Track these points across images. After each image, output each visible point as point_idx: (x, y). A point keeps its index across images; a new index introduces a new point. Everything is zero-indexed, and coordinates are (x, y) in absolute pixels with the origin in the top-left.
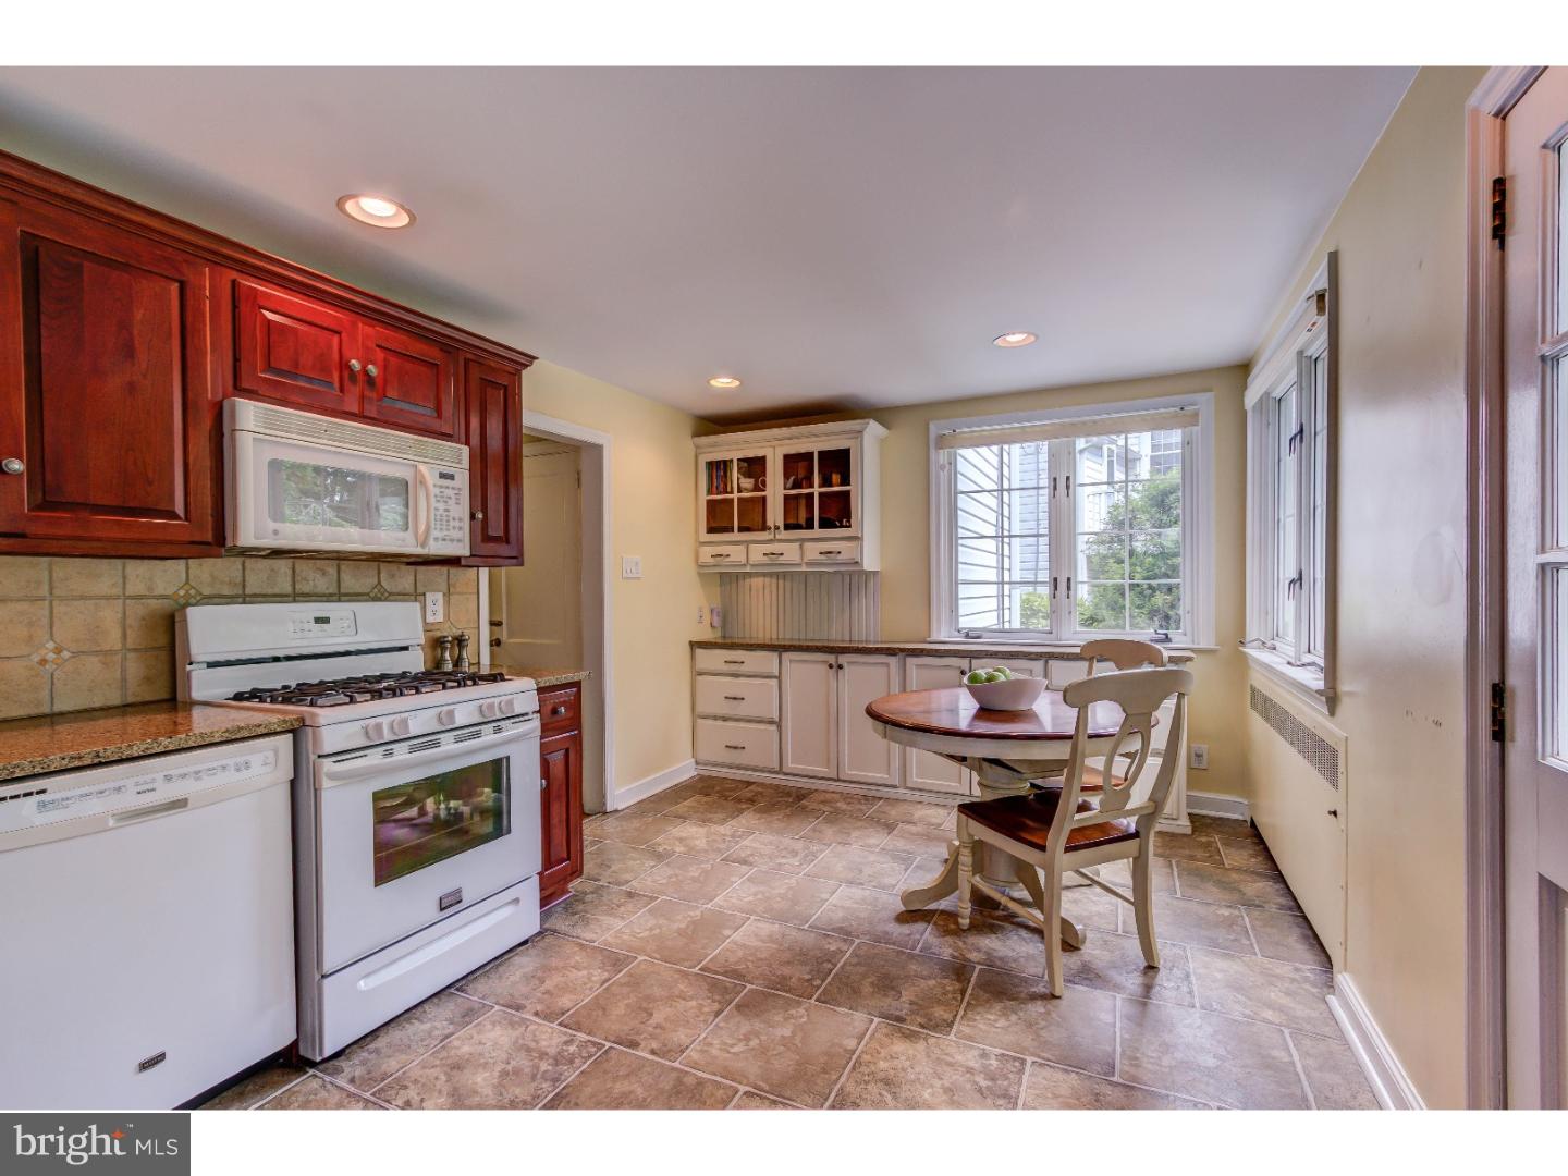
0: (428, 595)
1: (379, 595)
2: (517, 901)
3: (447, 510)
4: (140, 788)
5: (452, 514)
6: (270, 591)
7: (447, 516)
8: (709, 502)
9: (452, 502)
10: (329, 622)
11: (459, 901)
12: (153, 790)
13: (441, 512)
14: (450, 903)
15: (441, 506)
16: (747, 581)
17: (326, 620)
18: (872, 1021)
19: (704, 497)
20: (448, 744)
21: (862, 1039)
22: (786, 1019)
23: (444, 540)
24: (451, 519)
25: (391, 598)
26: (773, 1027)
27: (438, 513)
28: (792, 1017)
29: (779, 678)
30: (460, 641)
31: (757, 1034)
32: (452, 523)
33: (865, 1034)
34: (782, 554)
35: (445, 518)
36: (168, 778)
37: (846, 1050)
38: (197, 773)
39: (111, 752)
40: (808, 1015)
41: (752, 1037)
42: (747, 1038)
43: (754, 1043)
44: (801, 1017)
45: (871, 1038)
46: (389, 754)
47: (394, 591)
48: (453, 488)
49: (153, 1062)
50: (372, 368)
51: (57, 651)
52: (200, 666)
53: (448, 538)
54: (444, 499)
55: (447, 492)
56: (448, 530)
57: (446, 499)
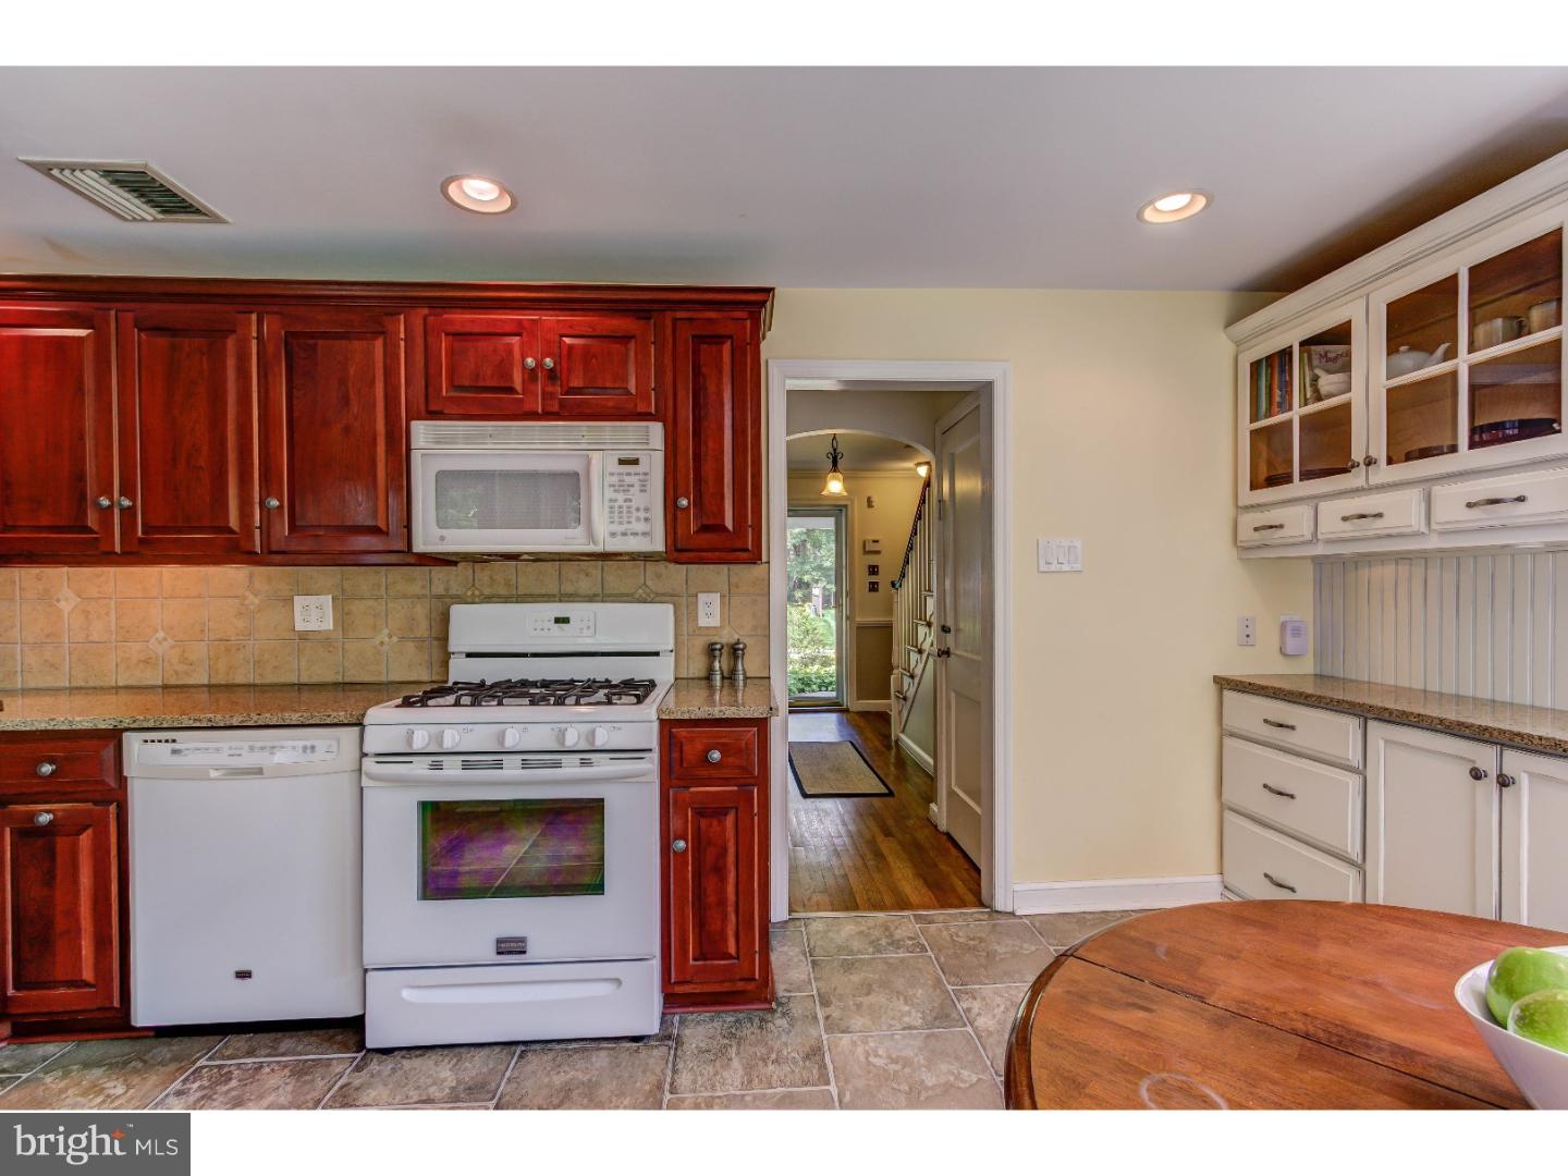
0: (700, 595)
1: (644, 596)
2: (618, 982)
3: (628, 500)
4: (231, 752)
5: (634, 504)
6: (537, 592)
7: (628, 507)
8: (1254, 433)
9: (635, 490)
10: (569, 622)
11: (524, 952)
12: (239, 755)
13: (620, 502)
14: (511, 948)
15: (621, 497)
16: (1364, 573)
17: (565, 620)
19: (1246, 426)
20: (512, 769)
23: (625, 534)
24: (633, 510)
25: (657, 599)
27: (616, 505)
29: (1361, 772)
30: (735, 651)
32: (635, 514)
34: (1380, 515)
35: (625, 510)
36: (252, 749)
38: (273, 748)
39: (219, 719)
46: (437, 766)
47: (663, 591)
48: (639, 475)
49: (244, 975)
50: (549, 362)
51: (390, 636)
52: (459, 656)
53: (629, 532)
54: (622, 487)
55: (628, 480)
56: (629, 522)
57: (626, 488)
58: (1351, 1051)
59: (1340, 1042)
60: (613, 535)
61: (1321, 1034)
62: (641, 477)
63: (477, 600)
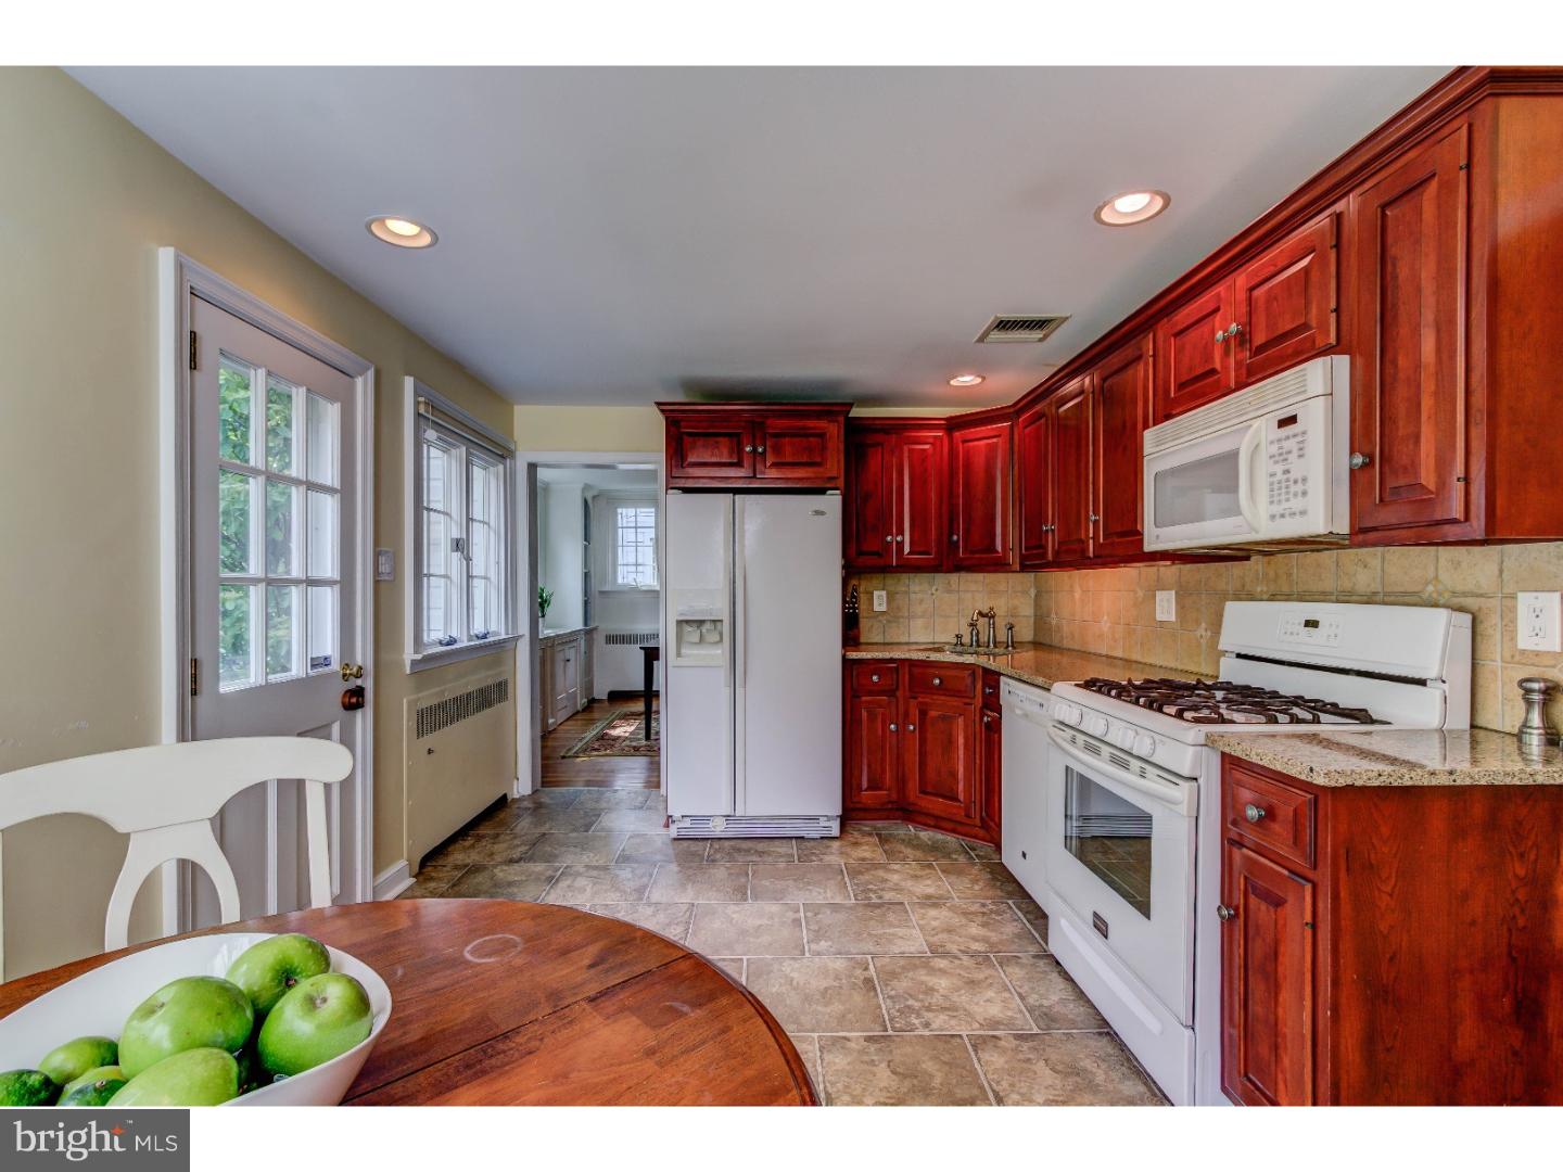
3: (1287, 472)
5: (1293, 476)
7: (1288, 480)
9: (1293, 457)
10: (1316, 626)
11: (1106, 937)
13: (1280, 476)
14: (1099, 926)
15: (1279, 469)
17: (1314, 624)
20: (1104, 759)
23: (1282, 516)
27: (1275, 479)
32: (1293, 489)
35: (1284, 485)
48: (1295, 436)
49: (1024, 855)
50: (1233, 327)
51: (1206, 630)
52: (1230, 655)
53: (1287, 512)
54: (1283, 456)
55: (1287, 445)
56: (1288, 500)
57: (1285, 456)
58: (472, 1051)
59: (485, 1052)
60: (1273, 517)
61: (501, 1046)
62: (1299, 439)
63: (1265, 597)
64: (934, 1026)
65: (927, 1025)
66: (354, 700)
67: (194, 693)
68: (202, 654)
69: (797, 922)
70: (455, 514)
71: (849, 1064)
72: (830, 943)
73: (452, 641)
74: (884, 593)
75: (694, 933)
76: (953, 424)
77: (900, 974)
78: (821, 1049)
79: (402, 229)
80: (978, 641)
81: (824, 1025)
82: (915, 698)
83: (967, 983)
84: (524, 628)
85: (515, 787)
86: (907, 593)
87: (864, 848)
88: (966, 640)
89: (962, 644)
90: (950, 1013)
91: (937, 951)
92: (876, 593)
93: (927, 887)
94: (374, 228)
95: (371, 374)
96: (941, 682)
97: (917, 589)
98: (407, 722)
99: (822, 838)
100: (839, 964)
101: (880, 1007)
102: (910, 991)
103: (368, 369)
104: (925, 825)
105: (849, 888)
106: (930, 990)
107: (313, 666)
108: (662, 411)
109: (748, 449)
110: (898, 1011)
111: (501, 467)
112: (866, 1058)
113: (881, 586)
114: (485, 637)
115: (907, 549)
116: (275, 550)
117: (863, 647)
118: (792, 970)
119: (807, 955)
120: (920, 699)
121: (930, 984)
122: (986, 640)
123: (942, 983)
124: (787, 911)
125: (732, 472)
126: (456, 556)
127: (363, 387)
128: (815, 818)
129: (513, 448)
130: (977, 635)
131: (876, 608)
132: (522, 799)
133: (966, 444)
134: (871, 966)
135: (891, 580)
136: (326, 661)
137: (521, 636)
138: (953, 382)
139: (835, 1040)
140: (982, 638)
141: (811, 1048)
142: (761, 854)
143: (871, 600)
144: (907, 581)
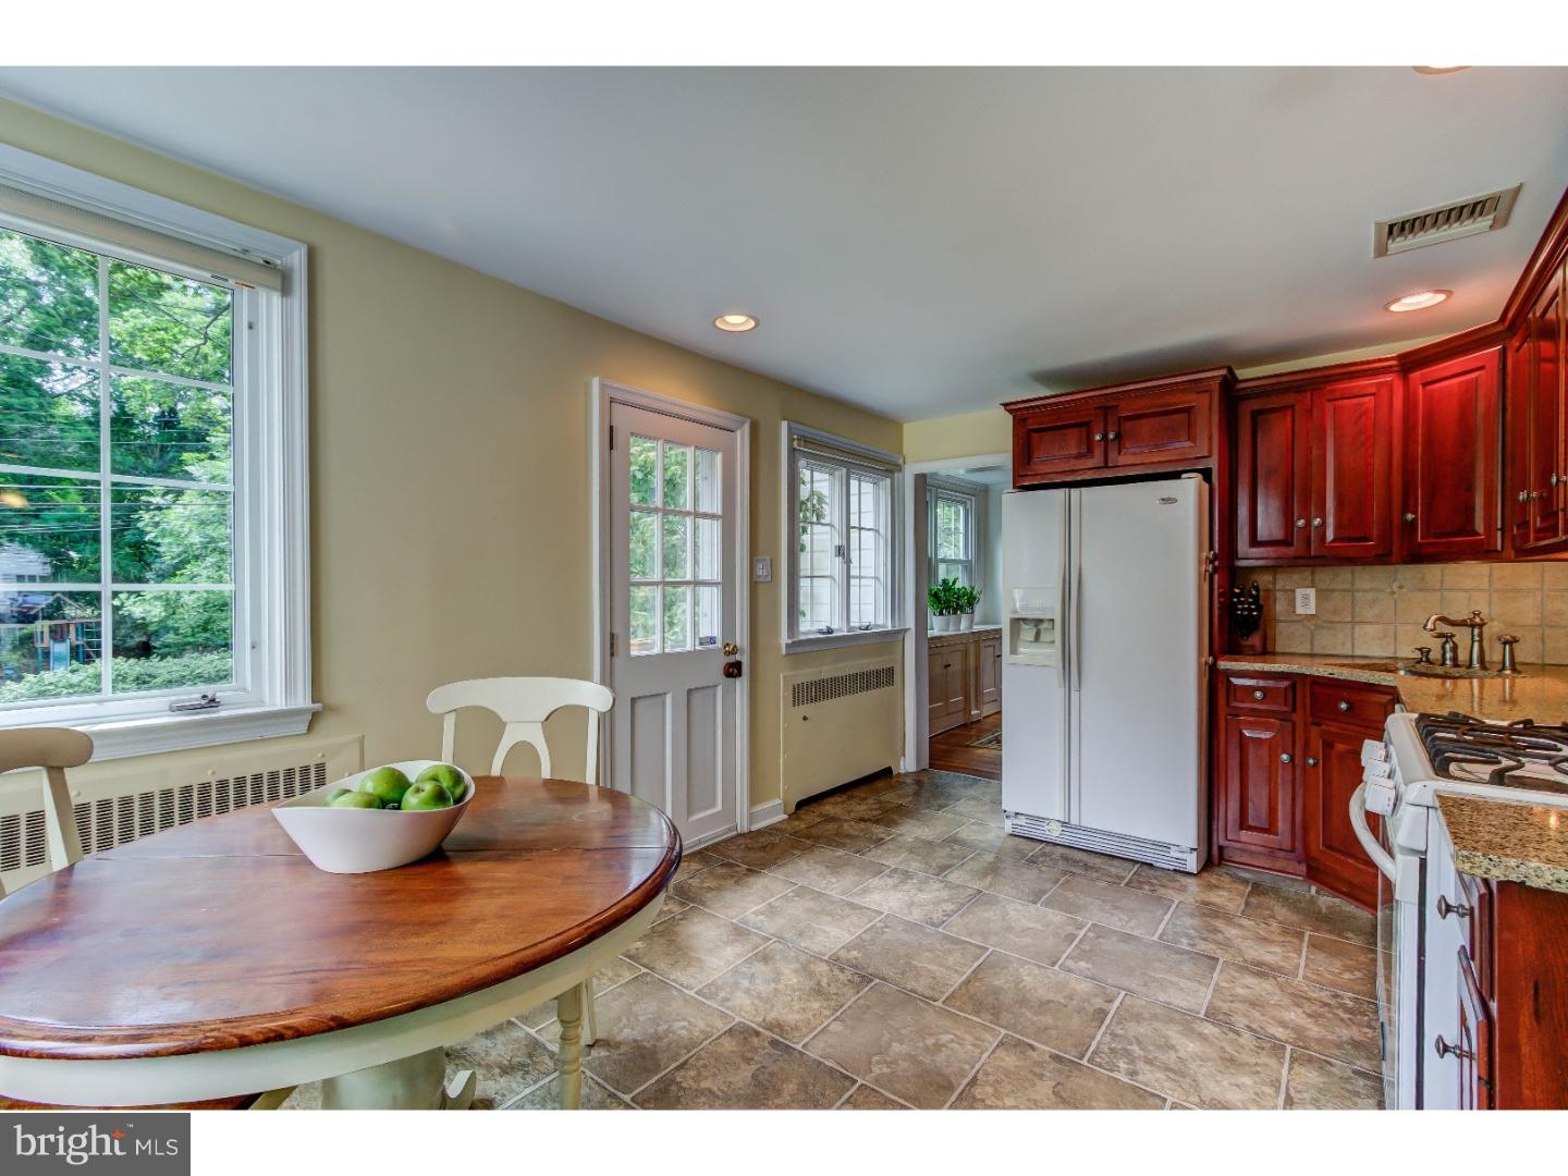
18: (804, 1046)
21: (823, 1030)
22: (895, 1062)
26: (912, 1056)
28: (889, 1064)
31: (927, 1048)
33: (819, 1032)
37: (843, 1021)
40: (870, 1063)
41: (932, 1048)
42: (938, 1047)
43: (930, 1041)
44: (878, 1063)
45: (815, 1028)
64: (1140, 1078)
65: (1133, 1074)
66: (733, 670)
67: (612, 654)
68: (617, 631)
69: (1071, 938)
70: (837, 526)
71: (1016, 1066)
72: (1090, 966)
73: (830, 631)
74: (1312, 592)
75: (962, 916)
76: (1409, 363)
77: (1144, 1019)
78: (1001, 1044)
79: (736, 321)
80: (1455, 659)
81: (1019, 1027)
82: (1318, 725)
83: (1222, 1059)
84: (910, 623)
85: (902, 763)
86: (1351, 591)
87: (1221, 893)
88: (1435, 655)
89: (1428, 661)
90: (1172, 1076)
91: (1212, 1015)
92: (1299, 592)
93: (1271, 955)
94: (718, 324)
95: (747, 427)
96: (1348, 709)
97: (1367, 585)
98: (783, 694)
99: (1175, 870)
100: (1083, 987)
101: (1093, 1038)
102: (1140, 1038)
103: (743, 423)
104: (1332, 888)
105: (1162, 926)
106: (1169, 1047)
107: (701, 644)
108: (1010, 411)
109: (1098, 438)
110: (1110, 1049)
111: (888, 481)
112: (1037, 1070)
113: (1308, 582)
114: (867, 628)
115: (1330, 536)
116: (670, 562)
117: (1278, 658)
118: (1029, 975)
119: (1056, 967)
120: (1323, 727)
121: (1174, 1042)
122: (1467, 658)
123: (1190, 1047)
124: (1069, 924)
125: (1080, 464)
126: (838, 560)
127: (742, 439)
128: (1167, 847)
129: (901, 461)
130: (1455, 649)
131: (1300, 610)
132: (907, 774)
133: (1428, 388)
134: (1117, 1003)
135: (1325, 576)
136: (712, 640)
137: (906, 630)
138: (1395, 308)
139: (1018, 1044)
140: (1463, 656)
141: (991, 1039)
142: (1086, 867)
143: (1292, 602)
144: (1349, 576)
